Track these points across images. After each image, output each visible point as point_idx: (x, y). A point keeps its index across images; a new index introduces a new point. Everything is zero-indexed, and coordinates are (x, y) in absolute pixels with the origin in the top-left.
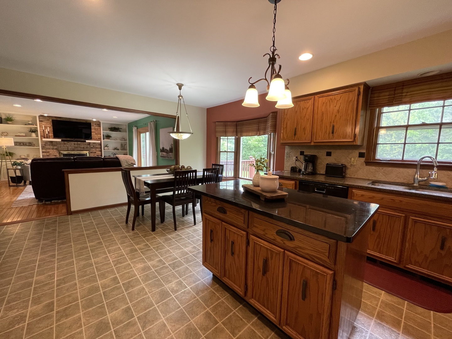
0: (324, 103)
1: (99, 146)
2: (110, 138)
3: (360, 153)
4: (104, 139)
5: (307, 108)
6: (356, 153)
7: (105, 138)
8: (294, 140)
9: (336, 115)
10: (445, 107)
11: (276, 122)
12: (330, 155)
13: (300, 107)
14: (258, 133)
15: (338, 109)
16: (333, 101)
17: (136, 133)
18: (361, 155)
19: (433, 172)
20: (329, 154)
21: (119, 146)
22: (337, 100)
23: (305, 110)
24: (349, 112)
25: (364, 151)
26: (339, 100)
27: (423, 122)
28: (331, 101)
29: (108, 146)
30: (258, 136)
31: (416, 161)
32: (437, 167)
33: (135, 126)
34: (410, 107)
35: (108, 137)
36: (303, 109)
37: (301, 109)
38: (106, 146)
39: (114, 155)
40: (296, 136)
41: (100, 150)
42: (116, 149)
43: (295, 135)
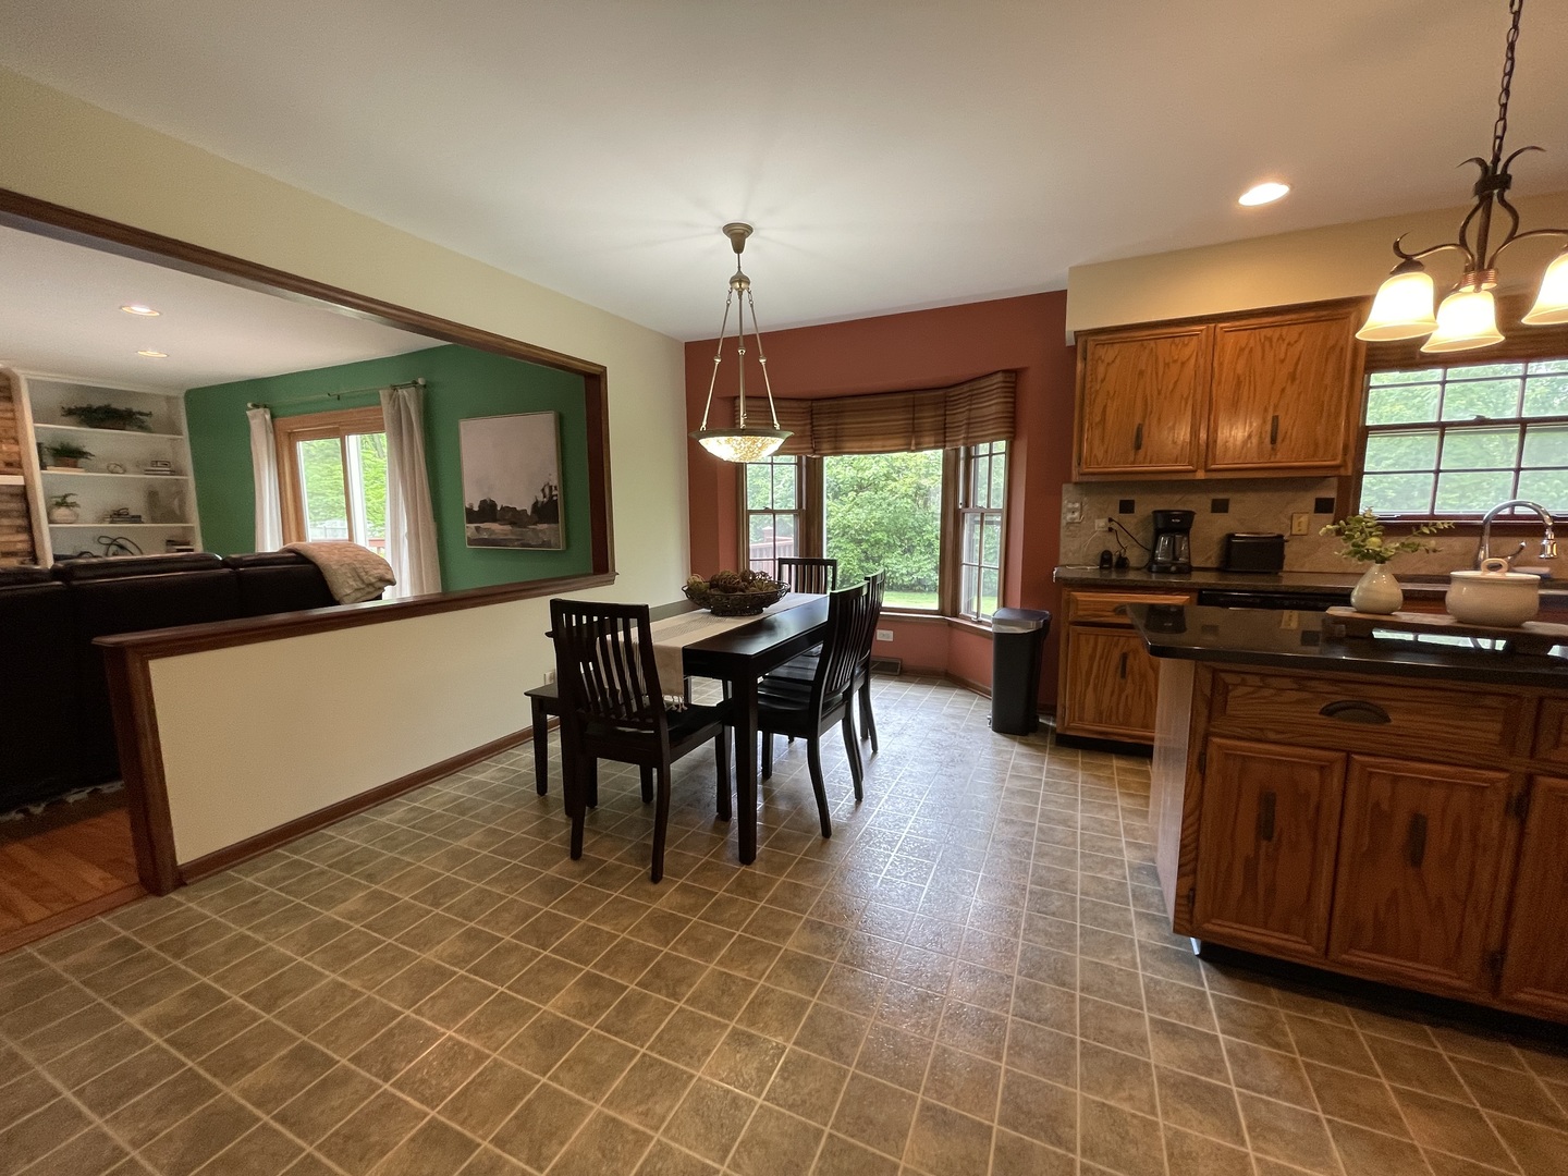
0: (1242, 350)
1: (15, 505)
2: (82, 461)
3: (1318, 501)
4: (43, 466)
5: (1183, 364)
6: (1309, 501)
7: (48, 459)
8: (1133, 463)
9: (1283, 390)
10: (1528, 380)
11: (1014, 403)
12: (1225, 510)
13: (1157, 359)
14: (913, 442)
15: (1291, 371)
16: (1274, 345)
17: (271, 436)
18: (1323, 506)
19: (1545, 542)
20: (1220, 507)
21: (136, 504)
22: (1286, 342)
23: (1175, 369)
24: (1328, 380)
25: (1332, 494)
26: (1296, 342)
27: (1478, 416)
28: (1267, 344)
29: (74, 505)
30: (913, 451)
31: (1480, 517)
32: (1555, 528)
33: (256, 406)
34: (1445, 376)
35: (66, 455)
36: (1167, 365)
37: (1161, 364)
38: (59, 505)
39: (110, 545)
40: (1141, 452)
41: (20, 522)
42: (118, 515)
43: (1138, 447)
